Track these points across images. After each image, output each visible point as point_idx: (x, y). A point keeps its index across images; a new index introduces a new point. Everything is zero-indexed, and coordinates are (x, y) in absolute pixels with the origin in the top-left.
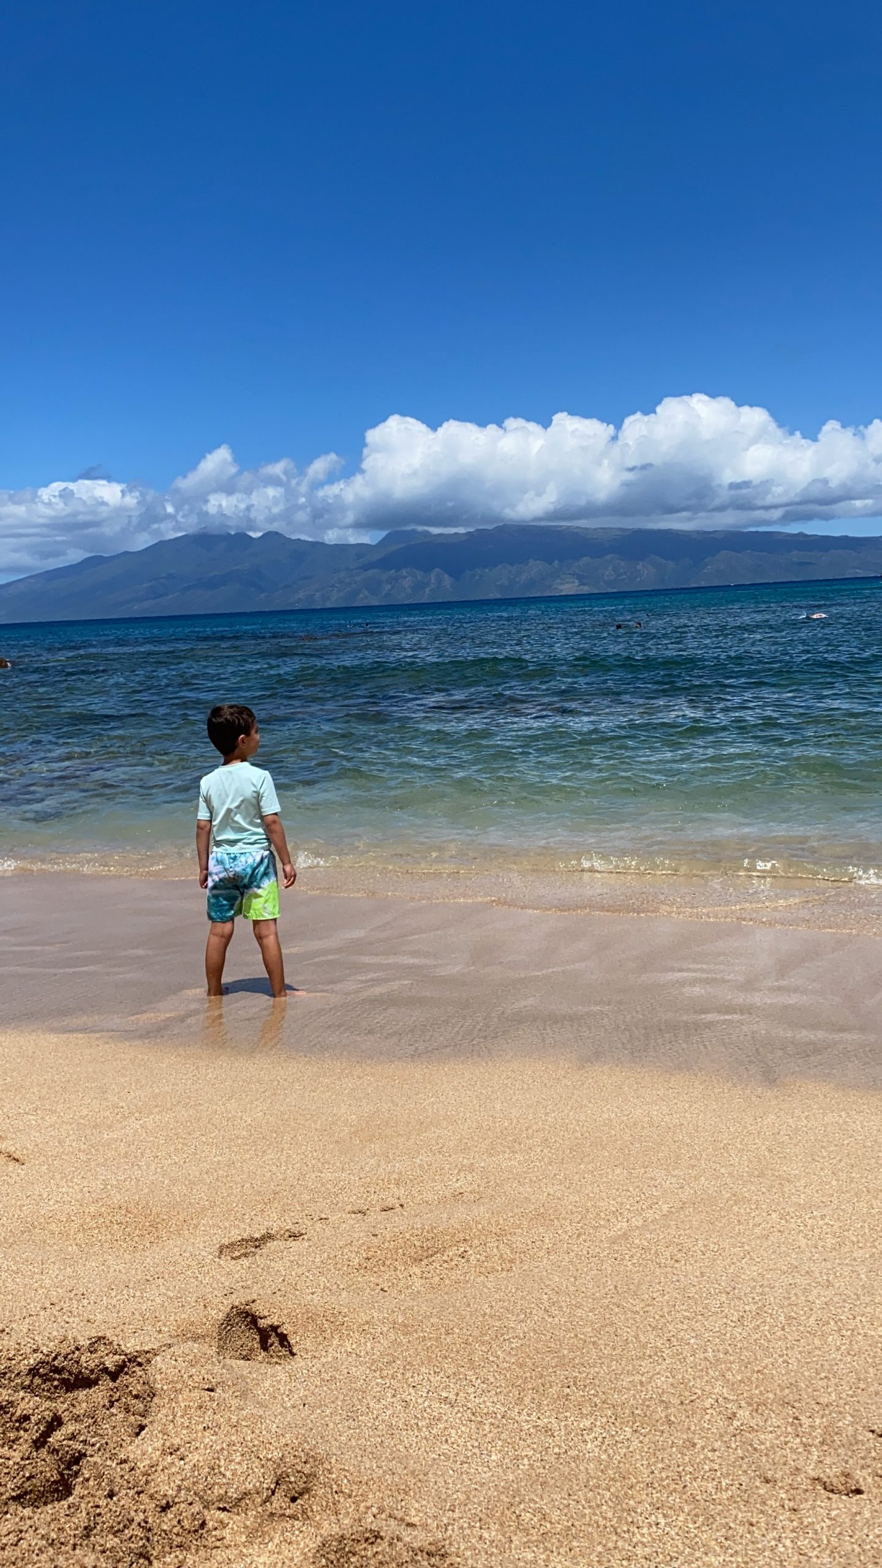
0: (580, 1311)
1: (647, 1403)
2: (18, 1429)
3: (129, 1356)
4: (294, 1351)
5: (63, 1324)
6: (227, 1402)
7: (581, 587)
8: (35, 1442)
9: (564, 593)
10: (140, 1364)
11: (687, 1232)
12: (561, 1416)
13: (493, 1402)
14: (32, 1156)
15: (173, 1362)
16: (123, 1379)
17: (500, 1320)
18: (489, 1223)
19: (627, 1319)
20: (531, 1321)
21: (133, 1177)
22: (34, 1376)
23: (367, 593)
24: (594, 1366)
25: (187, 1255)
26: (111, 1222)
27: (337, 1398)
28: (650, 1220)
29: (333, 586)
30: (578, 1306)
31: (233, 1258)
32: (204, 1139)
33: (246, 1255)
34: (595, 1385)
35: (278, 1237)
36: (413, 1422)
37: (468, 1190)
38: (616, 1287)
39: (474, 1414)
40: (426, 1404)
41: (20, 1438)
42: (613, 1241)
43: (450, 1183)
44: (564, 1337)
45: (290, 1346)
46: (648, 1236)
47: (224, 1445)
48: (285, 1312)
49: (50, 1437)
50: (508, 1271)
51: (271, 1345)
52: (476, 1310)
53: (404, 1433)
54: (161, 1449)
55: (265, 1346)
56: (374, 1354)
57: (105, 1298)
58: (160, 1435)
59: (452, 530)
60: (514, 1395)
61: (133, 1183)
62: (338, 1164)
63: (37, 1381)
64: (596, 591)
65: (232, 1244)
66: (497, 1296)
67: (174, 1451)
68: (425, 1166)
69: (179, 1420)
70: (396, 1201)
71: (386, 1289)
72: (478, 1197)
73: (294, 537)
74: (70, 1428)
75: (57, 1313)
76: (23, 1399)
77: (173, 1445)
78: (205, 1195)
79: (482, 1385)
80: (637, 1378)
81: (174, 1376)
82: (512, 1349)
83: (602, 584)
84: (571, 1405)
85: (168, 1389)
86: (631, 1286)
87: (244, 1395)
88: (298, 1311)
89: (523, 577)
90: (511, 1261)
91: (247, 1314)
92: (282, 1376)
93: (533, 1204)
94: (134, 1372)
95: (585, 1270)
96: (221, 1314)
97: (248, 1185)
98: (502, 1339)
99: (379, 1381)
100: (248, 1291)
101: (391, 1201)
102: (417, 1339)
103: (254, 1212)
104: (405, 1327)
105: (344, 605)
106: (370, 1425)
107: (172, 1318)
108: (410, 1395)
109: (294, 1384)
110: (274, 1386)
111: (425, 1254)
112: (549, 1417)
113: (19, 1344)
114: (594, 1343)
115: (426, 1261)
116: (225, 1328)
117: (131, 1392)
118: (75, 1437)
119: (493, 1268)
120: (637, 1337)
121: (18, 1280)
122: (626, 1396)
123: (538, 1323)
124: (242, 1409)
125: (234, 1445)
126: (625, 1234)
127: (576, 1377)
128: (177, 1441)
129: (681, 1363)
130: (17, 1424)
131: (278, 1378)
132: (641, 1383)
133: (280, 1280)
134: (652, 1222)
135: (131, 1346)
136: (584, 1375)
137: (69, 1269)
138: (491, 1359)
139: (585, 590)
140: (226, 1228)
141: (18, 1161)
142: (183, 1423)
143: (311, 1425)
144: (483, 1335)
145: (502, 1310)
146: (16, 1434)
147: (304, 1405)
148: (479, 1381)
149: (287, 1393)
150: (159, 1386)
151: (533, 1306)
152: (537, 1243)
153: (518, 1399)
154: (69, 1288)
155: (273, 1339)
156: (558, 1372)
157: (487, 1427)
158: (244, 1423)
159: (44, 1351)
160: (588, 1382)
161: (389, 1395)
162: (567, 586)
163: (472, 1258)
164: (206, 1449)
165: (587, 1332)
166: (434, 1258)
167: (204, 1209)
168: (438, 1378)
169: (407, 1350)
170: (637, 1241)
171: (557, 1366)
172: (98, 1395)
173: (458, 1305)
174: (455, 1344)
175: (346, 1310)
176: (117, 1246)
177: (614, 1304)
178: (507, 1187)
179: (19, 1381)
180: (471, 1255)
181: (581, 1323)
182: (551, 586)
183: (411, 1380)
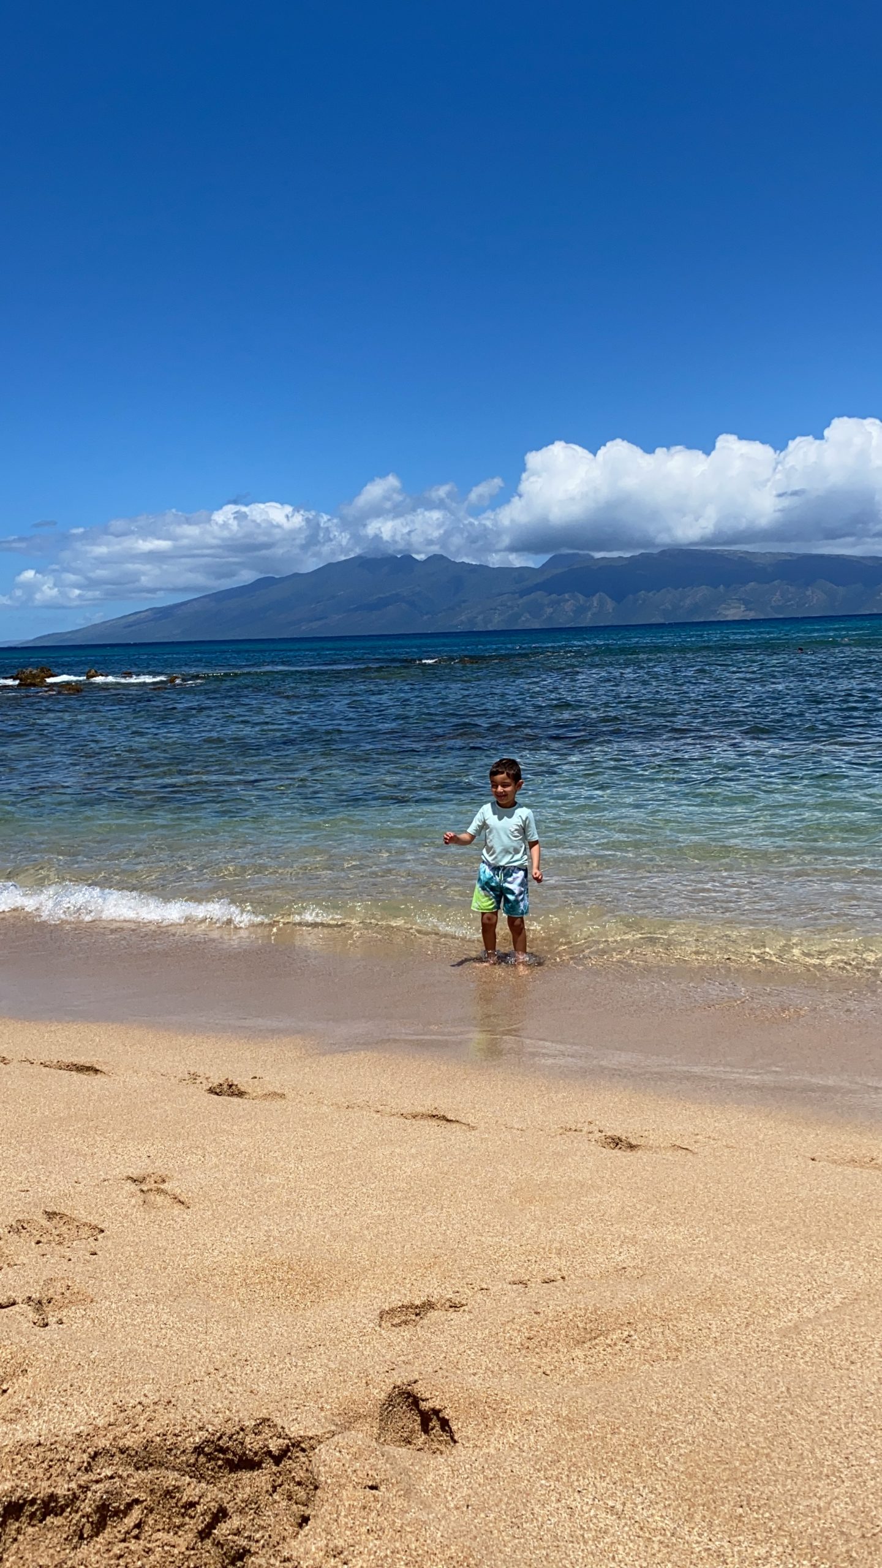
0: (750, 1415)
1: (826, 1534)
2: (183, 1515)
3: (293, 1441)
4: (456, 1438)
5: (226, 1393)
6: (391, 1503)
7: (747, 613)
8: (200, 1532)
9: (729, 619)
10: (303, 1450)
11: (863, 1329)
12: (734, 1539)
13: (662, 1516)
14: (197, 1200)
15: (338, 1454)
16: (286, 1463)
17: (667, 1419)
18: (654, 1306)
19: (802, 1429)
20: (700, 1424)
21: (295, 1230)
22: (199, 1454)
23: (528, 617)
24: (768, 1484)
25: (348, 1321)
26: (273, 1278)
27: (501, 1500)
28: (822, 1310)
29: (495, 609)
30: (750, 1410)
31: (393, 1325)
32: (364, 1190)
33: (406, 1322)
34: (770, 1507)
35: (439, 1305)
36: (579, 1532)
37: (631, 1265)
38: (788, 1389)
39: (641, 1529)
40: (592, 1513)
41: (185, 1524)
42: (784, 1333)
43: (613, 1256)
44: (735, 1446)
45: (451, 1432)
46: (822, 1332)
47: (388, 1552)
48: (447, 1396)
49: (215, 1529)
50: (674, 1360)
51: (432, 1429)
52: (642, 1407)
53: (570, 1545)
54: (324, 1550)
55: (426, 1429)
56: (537, 1450)
57: (267, 1366)
58: (324, 1534)
59: (615, 554)
60: (683, 1511)
61: (295, 1236)
62: (498, 1227)
63: (202, 1459)
64: (762, 617)
65: (392, 1310)
66: (663, 1392)
67: (337, 1553)
68: (587, 1235)
69: (342, 1520)
70: (558, 1272)
71: (548, 1372)
72: (641, 1273)
73: (458, 560)
74: (235, 1522)
75: (220, 1380)
76: (189, 1484)
77: (336, 1547)
78: (367, 1254)
79: (650, 1495)
80: (814, 1502)
81: (338, 1470)
82: (680, 1455)
83: (769, 609)
84: (744, 1528)
85: (332, 1483)
86: (805, 1389)
87: (407, 1493)
88: (460, 1395)
89: (688, 601)
90: (678, 1350)
91: (409, 1395)
92: (445, 1471)
93: (700, 1286)
94: (297, 1457)
95: (755, 1365)
96: (383, 1394)
97: (408, 1246)
98: (670, 1443)
99: (543, 1482)
100: (409, 1367)
101: (552, 1273)
102: (582, 1436)
103: (415, 1277)
104: (570, 1423)
105: (505, 628)
106: (534, 1534)
107: (334, 1395)
108: (575, 1501)
109: (457, 1480)
110: (435, 1482)
111: (588, 1336)
112: (722, 1539)
113: (184, 1418)
114: (767, 1455)
115: (589, 1343)
116: (387, 1408)
117: (293, 1477)
118: (240, 1532)
119: (658, 1356)
120: (812, 1452)
121: (183, 1339)
122: (803, 1523)
123: (708, 1427)
124: (406, 1512)
125: (398, 1553)
126: (796, 1327)
127: (749, 1496)
128: (340, 1543)
129: (861, 1487)
130: (183, 1510)
131: (441, 1472)
132: (819, 1509)
133: (441, 1357)
134: (825, 1313)
135: (295, 1431)
136: (758, 1494)
137: (232, 1330)
138: (658, 1465)
139: (751, 615)
140: (386, 1292)
141: (183, 1203)
142: (346, 1523)
143: (475, 1532)
144: (650, 1436)
145: (669, 1409)
146: (181, 1519)
147: (468, 1506)
148: (647, 1490)
149: (450, 1490)
150: (323, 1479)
151: (701, 1405)
152: (704, 1331)
153: (689, 1514)
154: (233, 1352)
155: (434, 1423)
156: (730, 1488)
157: (656, 1546)
158: (408, 1529)
159: (210, 1430)
160: (762, 1502)
161: (553, 1499)
162: (732, 611)
163: (636, 1344)
164: (370, 1555)
165: (759, 1442)
166: (597, 1341)
167: (365, 1270)
168: (604, 1484)
169: (572, 1449)
170: (810, 1337)
171: (728, 1480)
172: (261, 1479)
173: (623, 1399)
174: (621, 1445)
175: (509, 1397)
176: (279, 1304)
177: (787, 1410)
178: (671, 1266)
179: (184, 1458)
180: (635, 1340)
181: (752, 1430)
182: (716, 611)
183: (576, 1483)
